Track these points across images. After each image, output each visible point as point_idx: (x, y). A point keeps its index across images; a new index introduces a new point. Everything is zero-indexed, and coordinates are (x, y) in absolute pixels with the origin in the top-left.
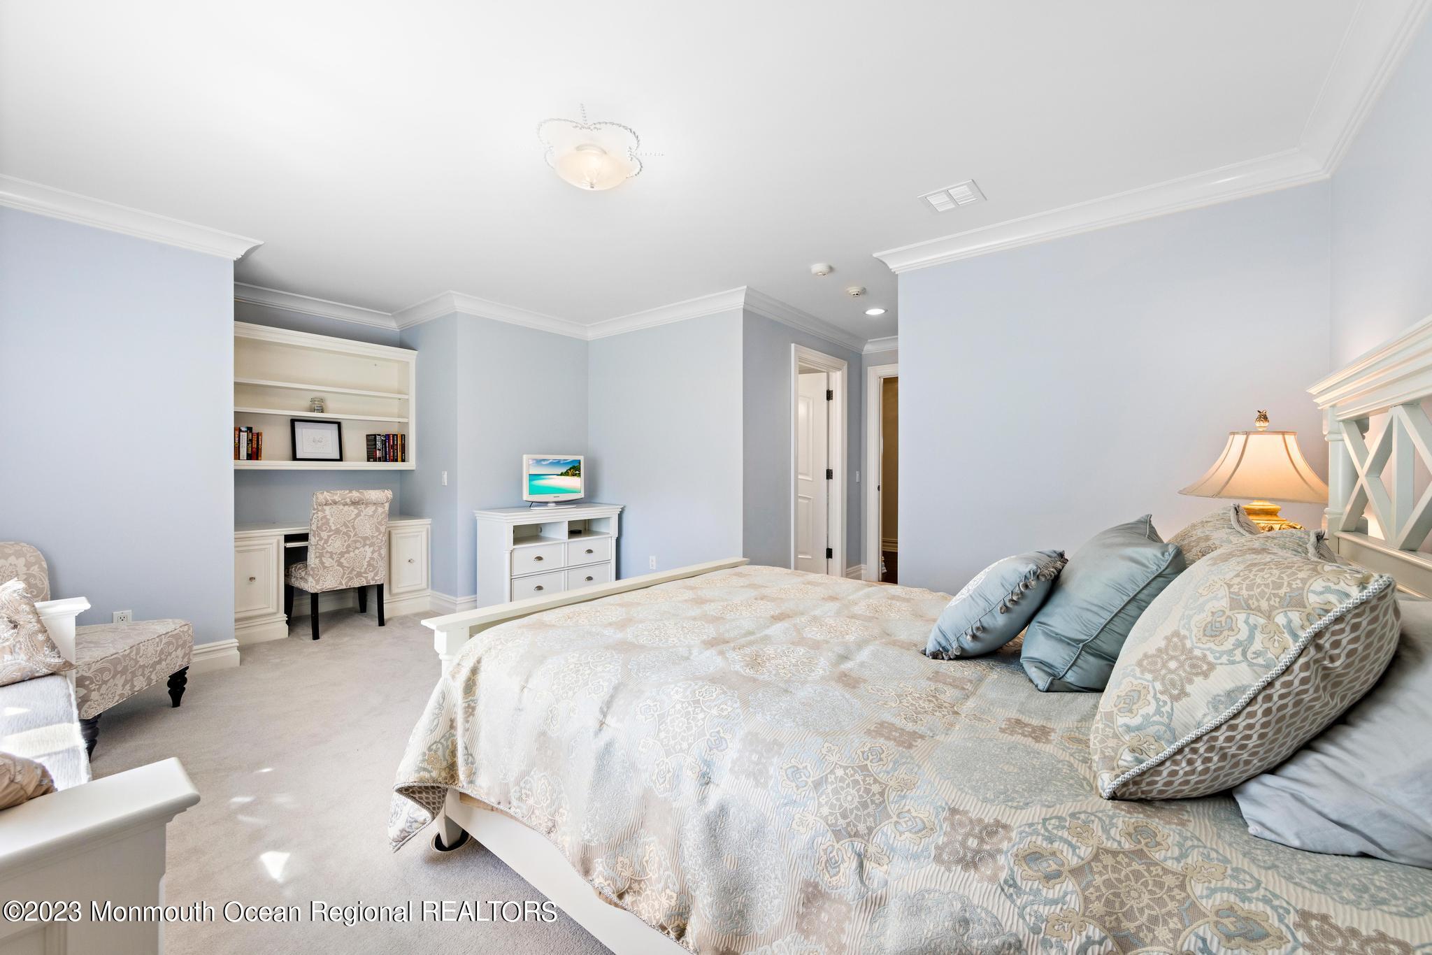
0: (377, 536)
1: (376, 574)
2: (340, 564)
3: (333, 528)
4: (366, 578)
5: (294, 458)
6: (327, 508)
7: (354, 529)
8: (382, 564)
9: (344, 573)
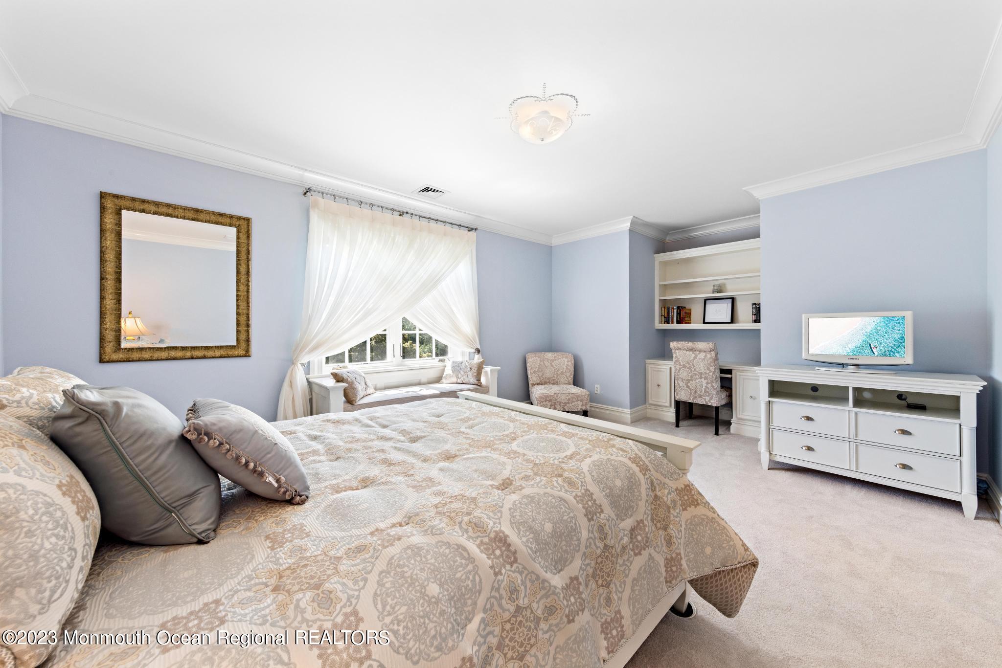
0: (708, 373)
1: (711, 399)
2: (688, 387)
3: (682, 364)
4: (705, 399)
5: (704, 323)
6: (677, 351)
7: (694, 366)
8: (715, 393)
9: (691, 393)
